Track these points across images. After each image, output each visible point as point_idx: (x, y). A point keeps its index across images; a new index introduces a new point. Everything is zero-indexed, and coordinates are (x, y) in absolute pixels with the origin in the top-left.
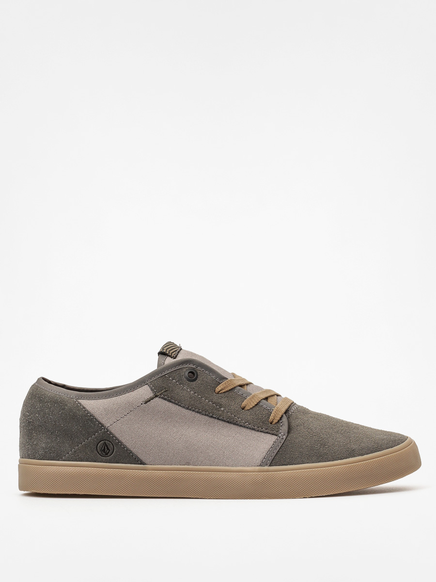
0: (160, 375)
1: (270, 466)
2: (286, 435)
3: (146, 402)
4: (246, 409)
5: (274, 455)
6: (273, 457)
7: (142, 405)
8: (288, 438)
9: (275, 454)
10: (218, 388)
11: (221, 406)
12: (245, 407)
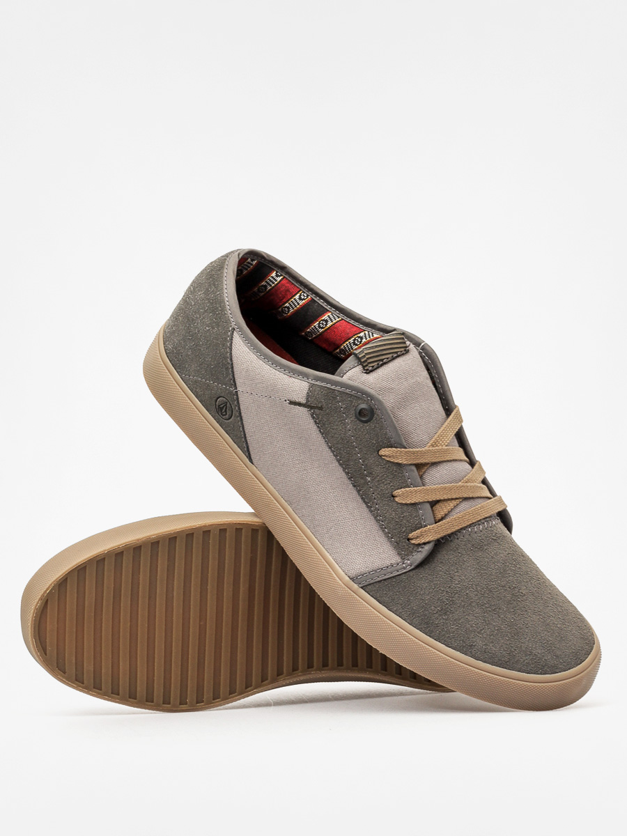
0: (329, 386)
1: (362, 588)
2: (413, 567)
3: (292, 403)
4: (397, 499)
5: (376, 580)
6: (372, 581)
7: (285, 402)
8: (411, 574)
9: (379, 579)
10: (384, 452)
11: (370, 474)
12: (396, 497)
